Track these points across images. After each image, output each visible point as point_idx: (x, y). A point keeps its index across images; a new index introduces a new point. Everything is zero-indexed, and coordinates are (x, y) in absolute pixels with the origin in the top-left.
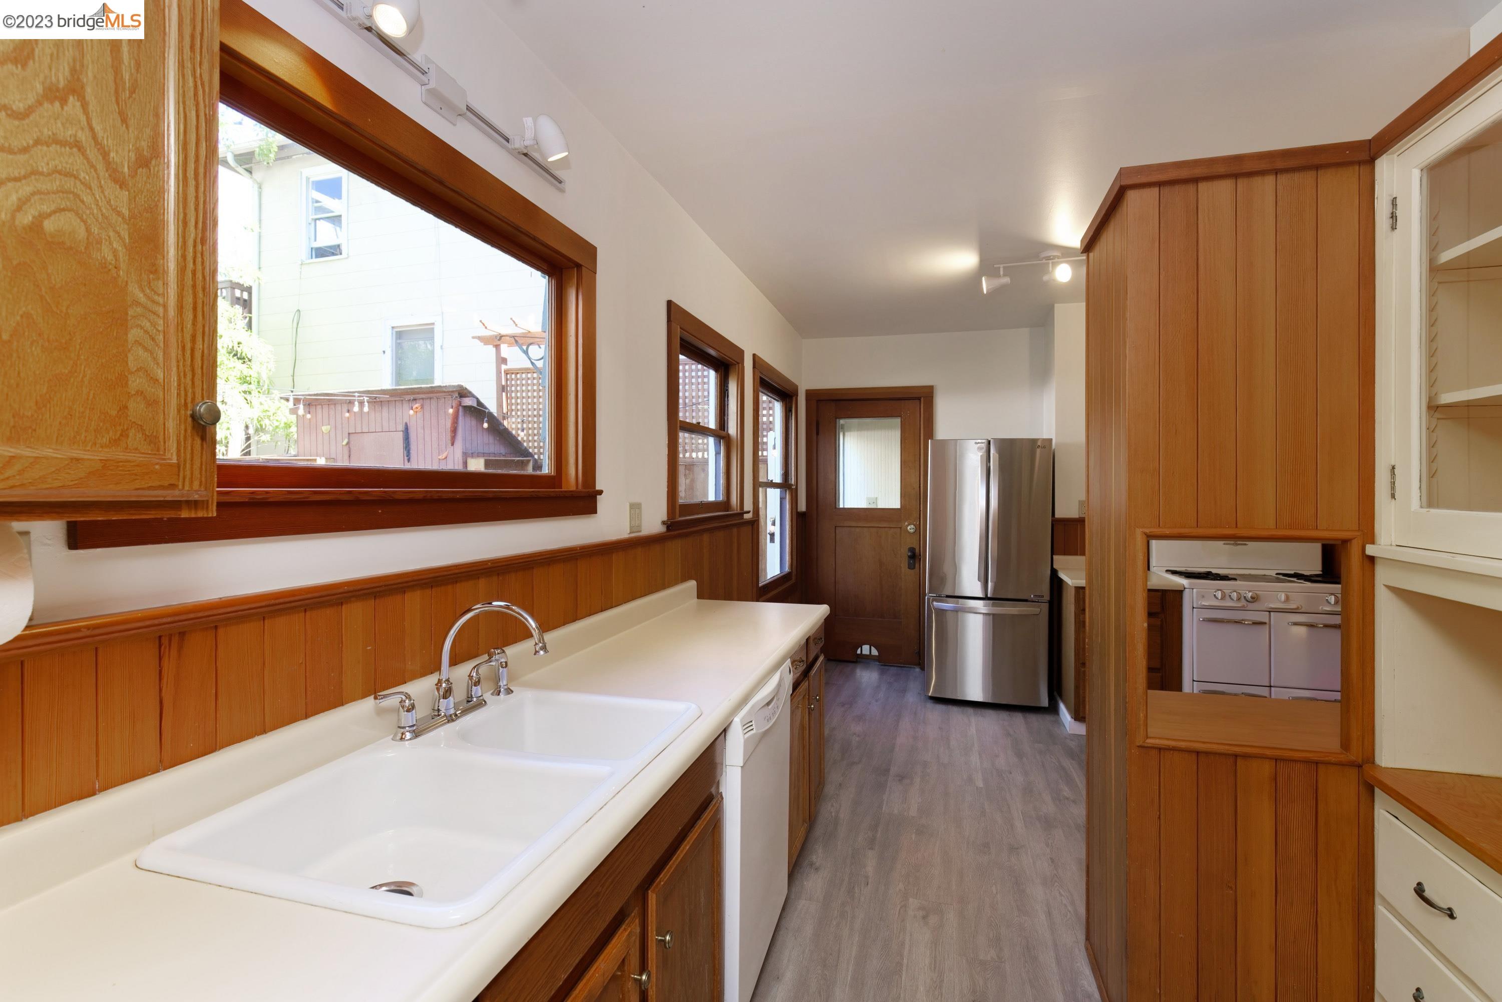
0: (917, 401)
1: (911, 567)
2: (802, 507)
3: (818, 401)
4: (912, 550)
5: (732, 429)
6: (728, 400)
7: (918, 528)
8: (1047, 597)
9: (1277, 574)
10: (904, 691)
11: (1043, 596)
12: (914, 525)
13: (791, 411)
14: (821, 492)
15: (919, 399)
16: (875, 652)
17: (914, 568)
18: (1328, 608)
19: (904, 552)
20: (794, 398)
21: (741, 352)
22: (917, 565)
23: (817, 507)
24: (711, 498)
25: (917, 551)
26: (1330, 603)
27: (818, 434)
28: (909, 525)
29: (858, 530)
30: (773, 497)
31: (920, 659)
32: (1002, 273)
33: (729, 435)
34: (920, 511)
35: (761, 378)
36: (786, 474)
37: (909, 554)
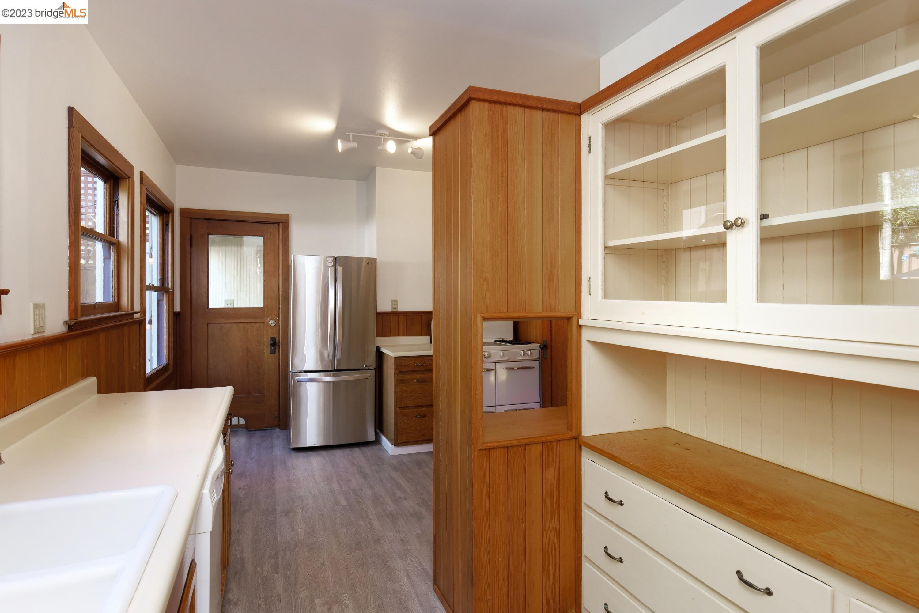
0: (277, 226)
1: (272, 352)
2: (177, 308)
3: (191, 218)
4: (273, 339)
5: (123, 236)
6: (118, 210)
7: (278, 322)
8: (374, 366)
9: (495, 341)
10: (272, 447)
11: (371, 366)
12: (275, 320)
13: (168, 225)
14: (194, 295)
15: (278, 224)
16: (242, 421)
17: (275, 353)
18: (520, 358)
19: (267, 341)
20: (171, 215)
21: (132, 168)
22: (277, 351)
23: (191, 307)
24: (99, 298)
25: (277, 339)
26: (521, 355)
27: (191, 246)
28: (270, 320)
29: (228, 325)
30: (152, 297)
31: (279, 421)
32: (351, 139)
33: (119, 241)
34: (279, 309)
35: (147, 194)
36: (163, 280)
37: (271, 342)
